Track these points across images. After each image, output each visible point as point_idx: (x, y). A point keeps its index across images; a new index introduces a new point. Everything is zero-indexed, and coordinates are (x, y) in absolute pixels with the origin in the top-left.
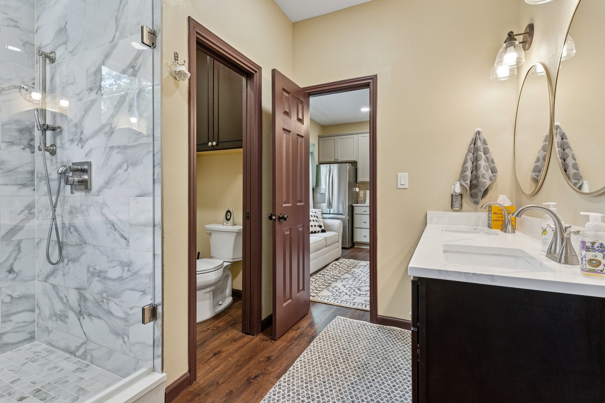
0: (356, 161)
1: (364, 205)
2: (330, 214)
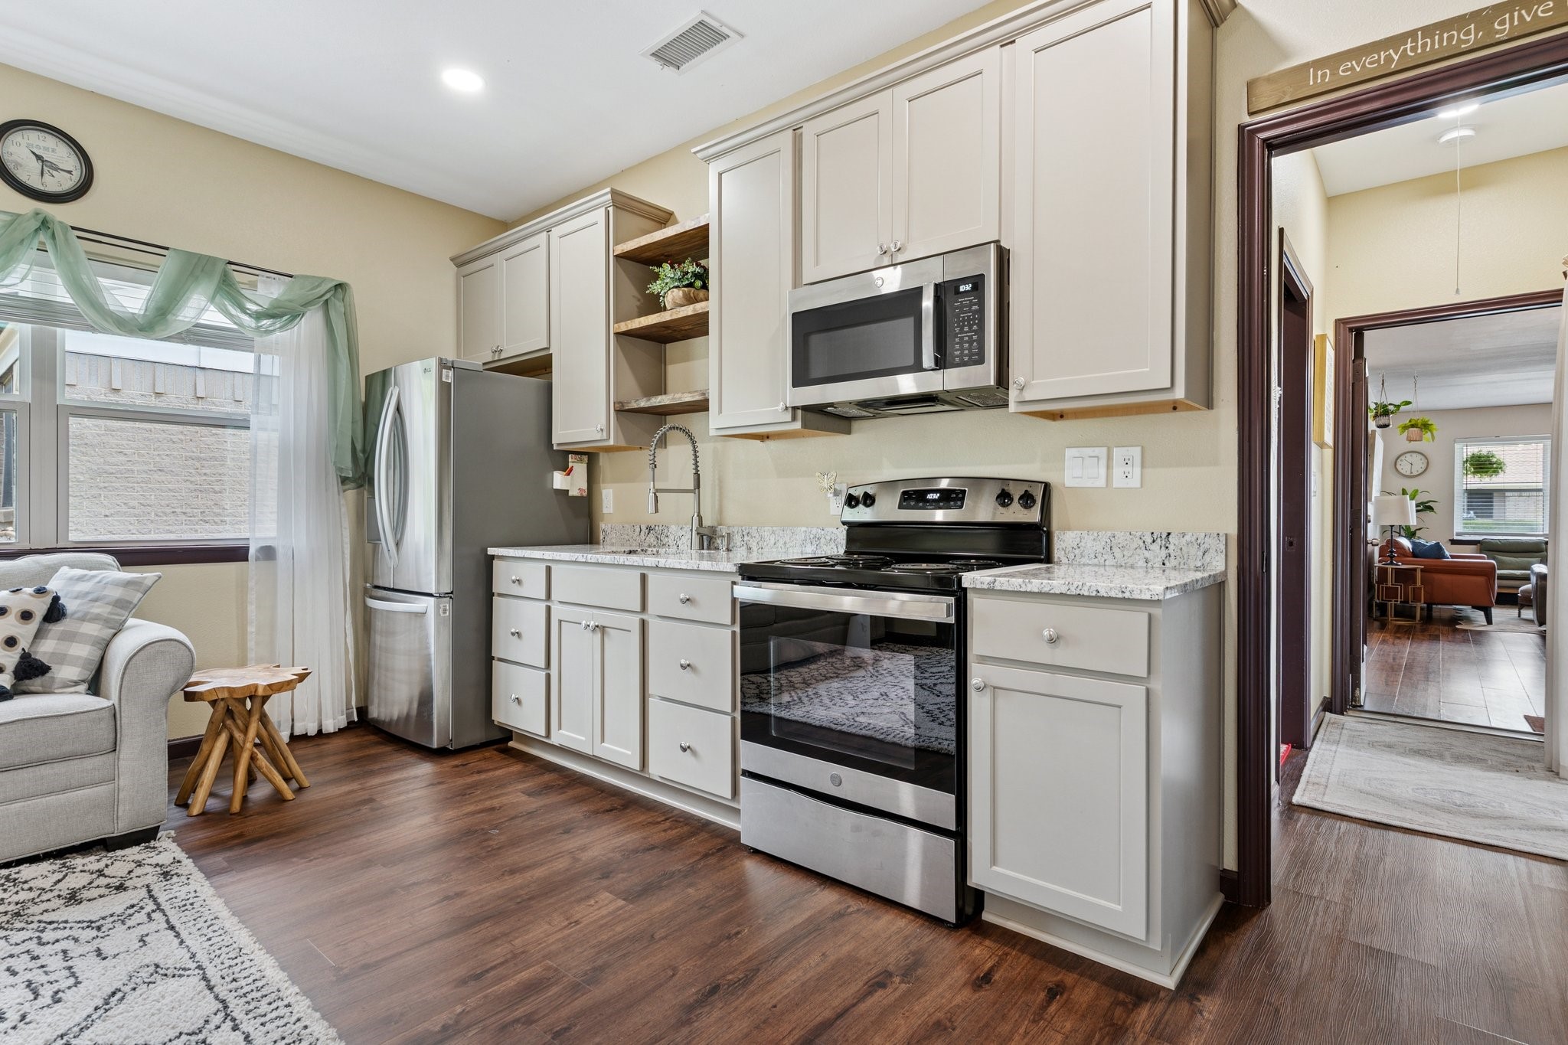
0: (547, 354)
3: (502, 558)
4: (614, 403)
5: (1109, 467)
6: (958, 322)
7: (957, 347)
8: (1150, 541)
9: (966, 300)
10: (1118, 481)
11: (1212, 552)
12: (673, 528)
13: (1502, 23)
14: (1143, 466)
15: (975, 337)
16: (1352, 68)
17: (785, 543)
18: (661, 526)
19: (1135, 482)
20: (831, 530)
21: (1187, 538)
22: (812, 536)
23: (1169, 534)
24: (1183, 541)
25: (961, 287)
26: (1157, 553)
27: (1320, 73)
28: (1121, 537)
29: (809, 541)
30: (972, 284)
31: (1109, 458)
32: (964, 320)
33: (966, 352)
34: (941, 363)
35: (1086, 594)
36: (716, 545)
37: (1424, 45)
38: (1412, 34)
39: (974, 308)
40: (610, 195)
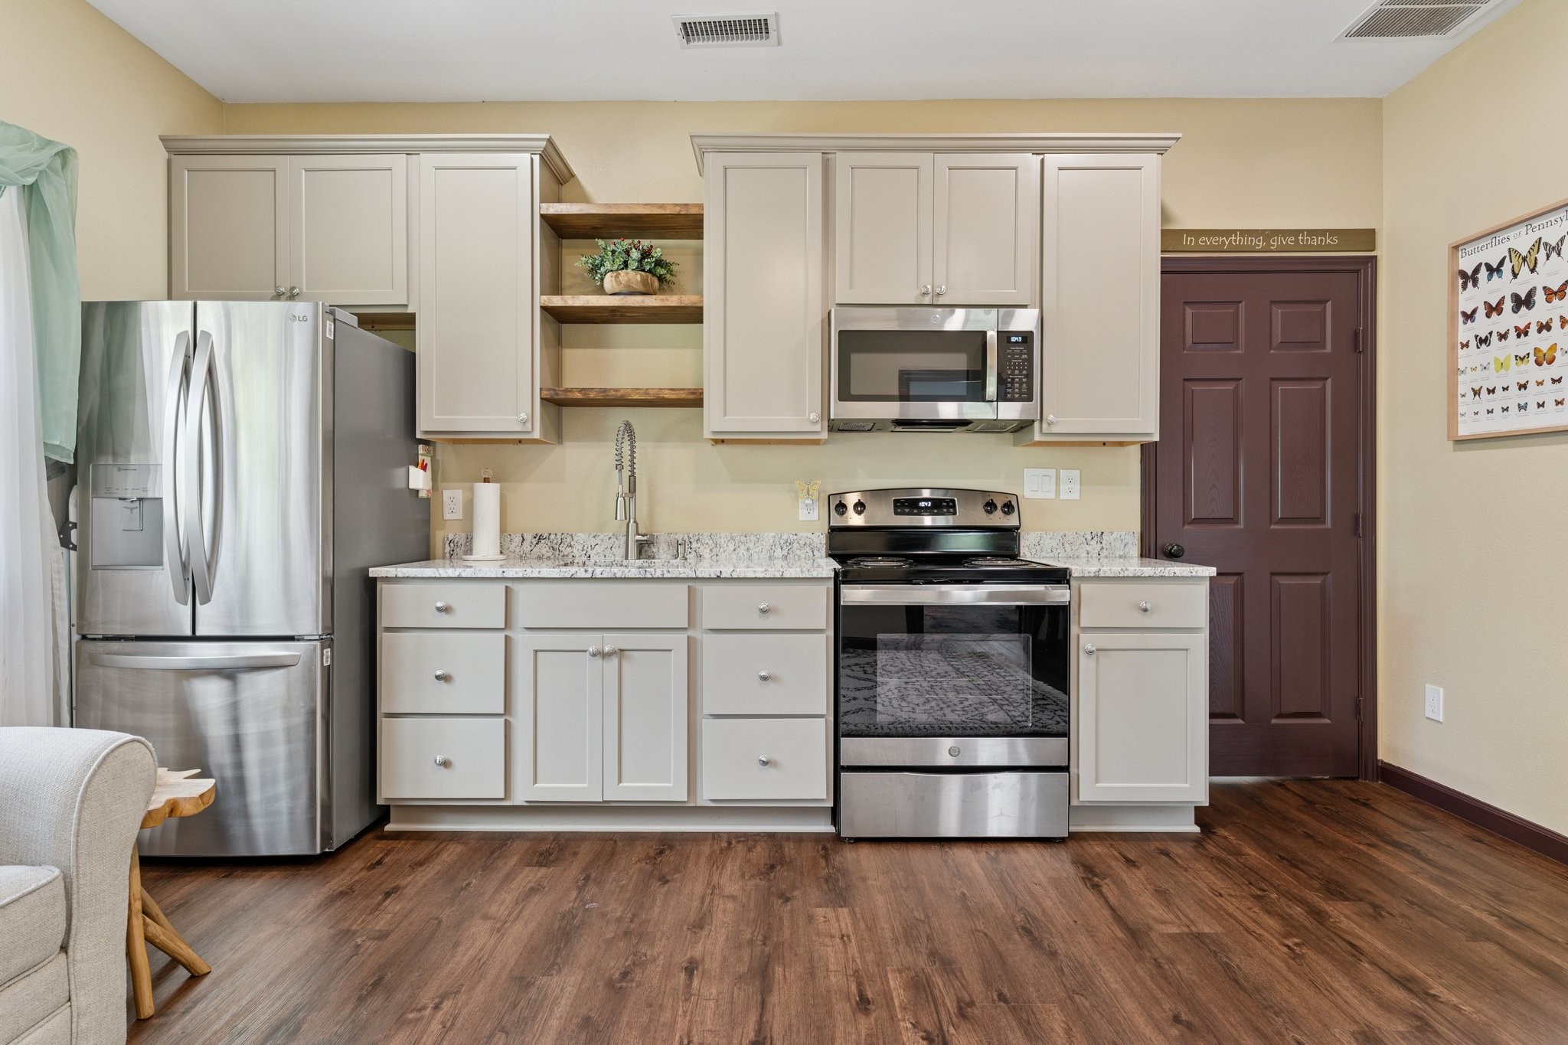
0: (410, 310)
1: (467, 573)
2: (194, 638)
3: (387, 580)
4: (541, 389)
5: (1058, 484)
6: (1010, 365)
7: (1009, 385)
8: (1090, 538)
9: (1017, 349)
10: (1064, 496)
11: (1130, 546)
12: (580, 537)
13: (1274, 241)
14: (1081, 485)
15: (1024, 380)
16: (1205, 242)
17: (748, 549)
18: (559, 534)
19: (1076, 496)
20: (805, 534)
21: (1114, 535)
22: (782, 542)
23: (1103, 533)
24: (1112, 538)
25: (1012, 338)
26: (1094, 546)
27: (1189, 238)
28: (1070, 537)
29: (778, 546)
30: (1022, 337)
31: (1058, 478)
32: (1015, 365)
33: (1017, 390)
34: (1002, 396)
35: (1167, 575)
36: (649, 553)
37: (1240, 240)
38: (1234, 232)
39: (1023, 356)
40: (545, 143)
